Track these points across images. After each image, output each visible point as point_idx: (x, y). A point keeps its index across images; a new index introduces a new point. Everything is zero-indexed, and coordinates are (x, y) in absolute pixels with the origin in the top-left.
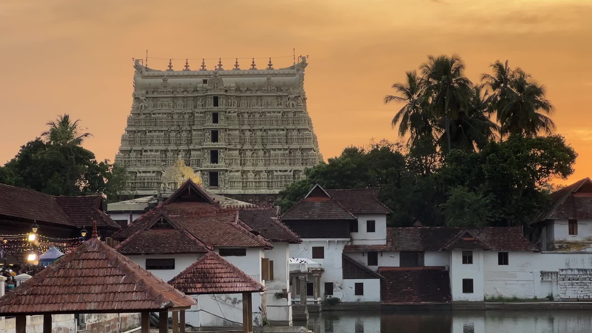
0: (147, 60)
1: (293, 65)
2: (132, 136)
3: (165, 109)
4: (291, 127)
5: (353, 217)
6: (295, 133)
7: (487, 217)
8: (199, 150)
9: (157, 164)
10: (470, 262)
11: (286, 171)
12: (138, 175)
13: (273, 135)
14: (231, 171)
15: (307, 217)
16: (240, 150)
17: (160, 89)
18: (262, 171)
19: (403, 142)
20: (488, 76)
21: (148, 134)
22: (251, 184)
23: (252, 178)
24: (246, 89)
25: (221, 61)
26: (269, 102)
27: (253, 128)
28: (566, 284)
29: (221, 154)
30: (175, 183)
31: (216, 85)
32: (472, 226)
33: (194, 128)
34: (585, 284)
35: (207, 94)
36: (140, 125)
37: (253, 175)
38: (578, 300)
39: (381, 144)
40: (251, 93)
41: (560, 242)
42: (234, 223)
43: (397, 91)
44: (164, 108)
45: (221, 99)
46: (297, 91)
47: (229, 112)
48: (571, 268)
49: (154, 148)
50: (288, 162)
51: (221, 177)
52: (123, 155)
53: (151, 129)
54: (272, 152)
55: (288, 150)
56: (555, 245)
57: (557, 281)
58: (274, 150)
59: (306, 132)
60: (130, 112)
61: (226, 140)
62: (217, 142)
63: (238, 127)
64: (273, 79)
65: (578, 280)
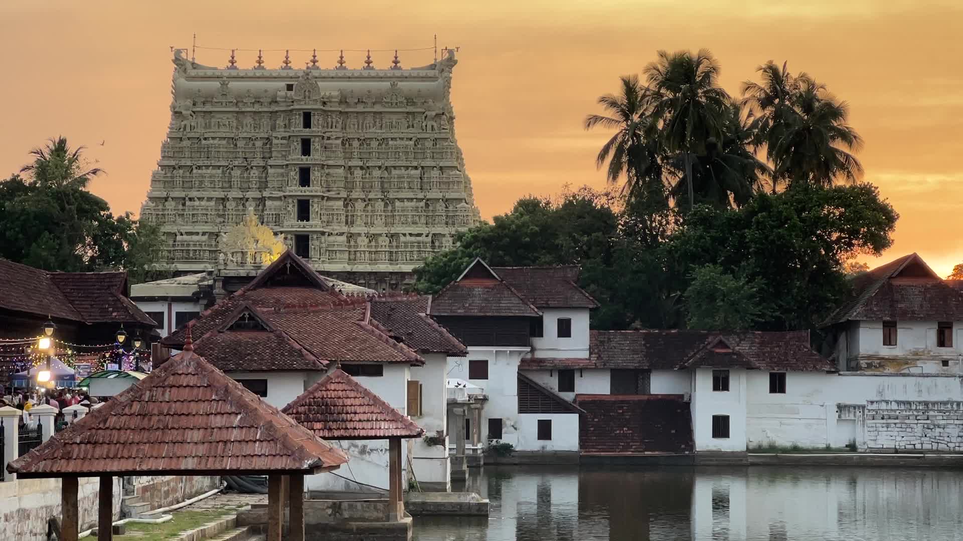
0: (194, 51)
1: (433, 62)
2: (169, 175)
3: (224, 132)
4: (429, 163)
5: (536, 312)
6: (436, 173)
7: (751, 314)
8: (279, 199)
9: (209, 220)
10: (726, 388)
11: (419, 235)
12: (179, 238)
13: (399, 177)
14: (330, 234)
16: (345, 199)
17: (216, 98)
18: (380, 235)
19: (615, 191)
20: (755, 85)
21: (195, 171)
22: (363, 255)
23: (364, 246)
24: (357, 101)
25: (316, 54)
26: (394, 123)
27: (367, 165)
28: (878, 425)
29: (315, 206)
30: (242, 252)
31: (307, 93)
32: (727, 330)
33: (271, 162)
34: (908, 426)
35: (292, 107)
36: (183, 156)
37: (367, 240)
38: (896, 451)
39: (580, 193)
40: (364, 108)
41: (869, 357)
42: (362, 323)
43: (606, 109)
44: (222, 129)
45: (316, 117)
46: (439, 105)
47: (329, 138)
48: (887, 399)
49: (206, 194)
50: (423, 220)
51: (313, 244)
52: (154, 204)
53: (201, 163)
54: (397, 204)
55: (424, 201)
56: (861, 362)
57: (864, 421)
58: (401, 200)
59: (454, 172)
60: (166, 135)
61: (323, 184)
62: (309, 186)
63: (341, 162)
64: (401, 84)
65: (897, 418)
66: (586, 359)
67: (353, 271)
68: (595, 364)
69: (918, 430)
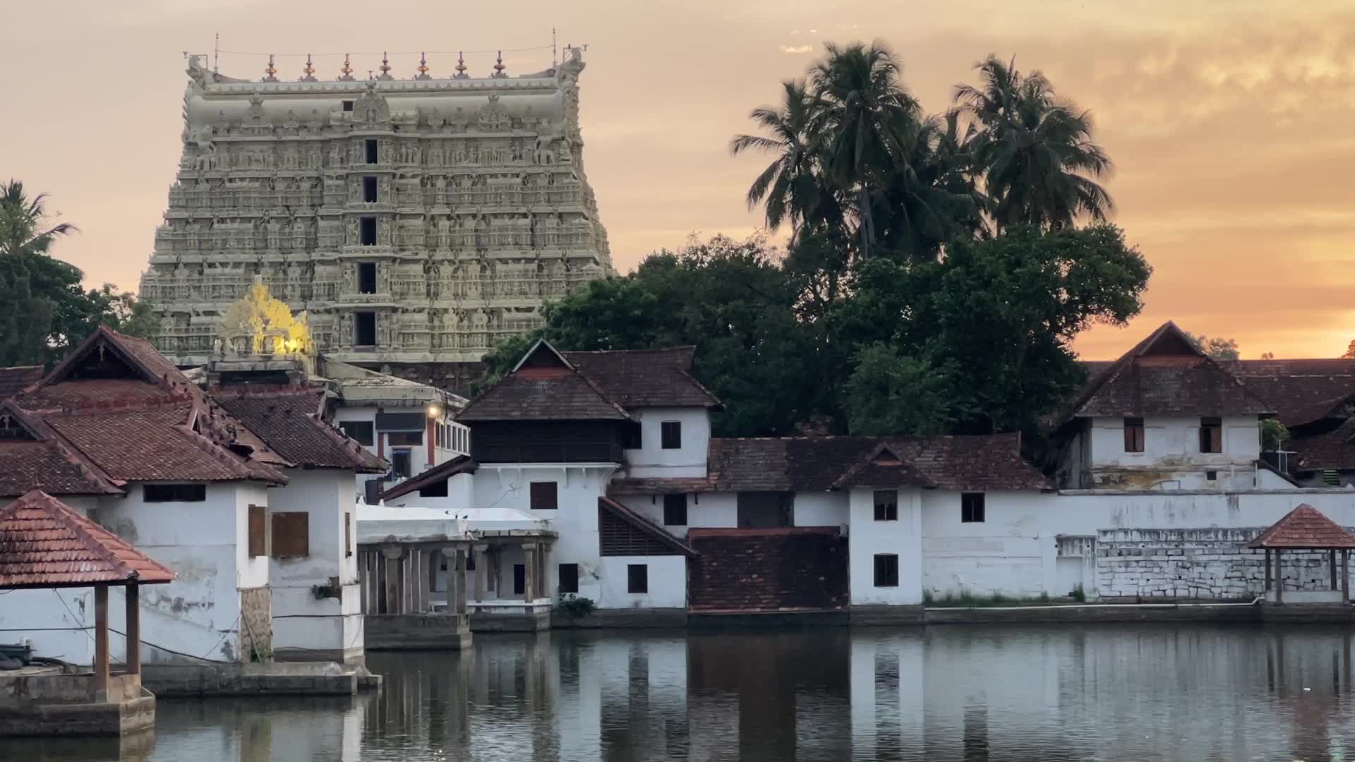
0: (216, 57)
1: (551, 67)
2: (180, 232)
3: (256, 170)
4: (543, 208)
5: (621, 413)
6: (552, 222)
7: (939, 412)
8: (332, 263)
9: (237, 294)
10: (892, 515)
11: (530, 310)
12: (194, 319)
13: (502, 229)
14: (405, 311)
15: (516, 415)
16: (427, 262)
17: (244, 123)
18: (476, 310)
19: (762, 242)
20: (970, 89)
21: (216, 226)
22: (451, 340)
23: (453, 326)
24: (442, 122)
25: (388, 59)
26: (494, 153)
27: (457, 213)
28: (1113, 564)
29: (384, 271)
30: (246, 338)
31: (371, 114)
32: (905, 433)
33: (322, 211)
34: (1156, 564)
35: (350, 134)
36: (199, 205)
37: (456, 319)
38: (1139, 600)
40: (452, 133)
41: (1105, 469)
42: (183, 427)
43: (761, 126)
44: (255, 166)
45: (384, 147)
46: (558, 127)
47: (402, 177)
48: (1125, 527)
49: (231, 258)
50: (535, 288)
51: (381, 325)
52: (159, 273)
53: (224, 215)
54: (499, 267)
55: (536, 261)
56: (1094, 475)
57: (1094, 558)
58: (504, 261)
59: (577, 221)
60: (175, 176)
61: (394, 240)
62: (374, 244)
63: (420, 210)
64: (504, 99)
65: (1140, 554)
66: (703, 479)
67: (438, 361)
68: (715, 485)
69: (1170, 569)
